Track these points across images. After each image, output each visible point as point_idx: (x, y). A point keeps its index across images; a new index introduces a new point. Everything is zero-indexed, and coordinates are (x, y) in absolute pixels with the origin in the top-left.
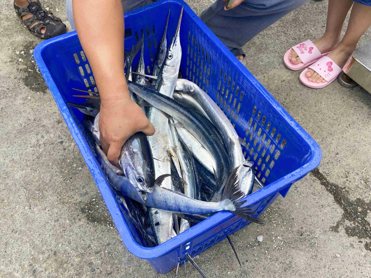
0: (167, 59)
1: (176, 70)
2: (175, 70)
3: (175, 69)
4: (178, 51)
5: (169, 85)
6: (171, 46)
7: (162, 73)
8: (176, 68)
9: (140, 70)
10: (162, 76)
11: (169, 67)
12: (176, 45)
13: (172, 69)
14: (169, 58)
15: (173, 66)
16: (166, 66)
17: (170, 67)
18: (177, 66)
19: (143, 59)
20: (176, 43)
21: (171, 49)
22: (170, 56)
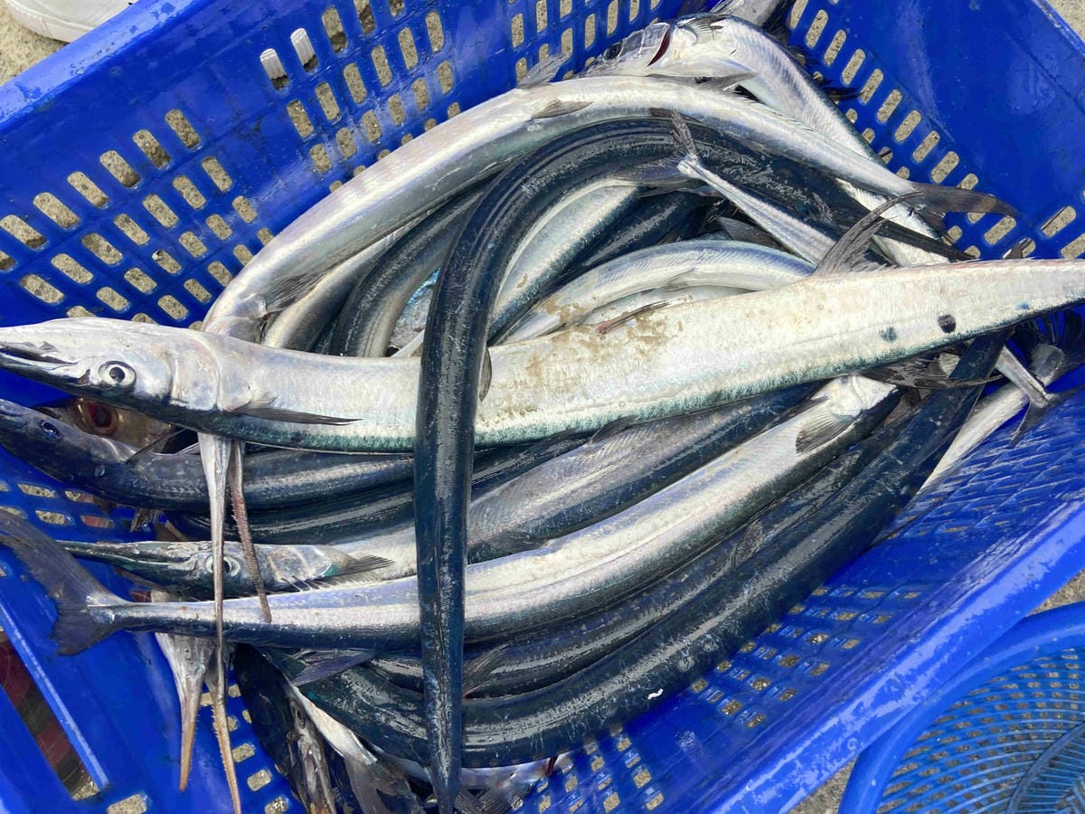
0: (138, 390)
1: (185, 345)
2: (187, 347)
3: (178, 347)
4: (81, 334)
5: (263, 372)
6: (59, 371)
7: (215, 412)
8: (172, 344)
9: (181, 560)
10: (226, 414)
11: (176, 381)
12: (48, 347)
13: (181, 362)
14: (128, 380)
15: (168, 355)
16: (174, 395)
17: (177, 373)
18: (161, 339)
19: (117, 547)
20: (38, 346)
21: (76, 373)
22: (119, 375)
